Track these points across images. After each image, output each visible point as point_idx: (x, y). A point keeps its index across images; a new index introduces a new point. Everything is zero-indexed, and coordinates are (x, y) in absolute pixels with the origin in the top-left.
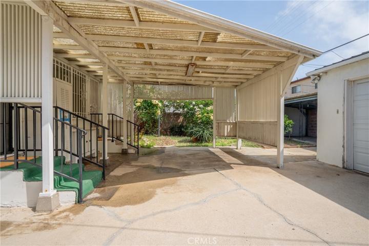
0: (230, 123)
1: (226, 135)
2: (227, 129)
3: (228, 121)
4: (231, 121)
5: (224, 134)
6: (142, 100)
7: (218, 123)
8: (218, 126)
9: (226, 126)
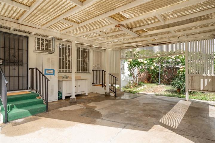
0: (207, 77)
1: (202, 88)
2: (203, 83)
3: (205, 75)
4: (209, 75)
5: (200, 88)
6: (131, 60)
7: (192, 77)
8: (192, 80)
9: (202, 80)
